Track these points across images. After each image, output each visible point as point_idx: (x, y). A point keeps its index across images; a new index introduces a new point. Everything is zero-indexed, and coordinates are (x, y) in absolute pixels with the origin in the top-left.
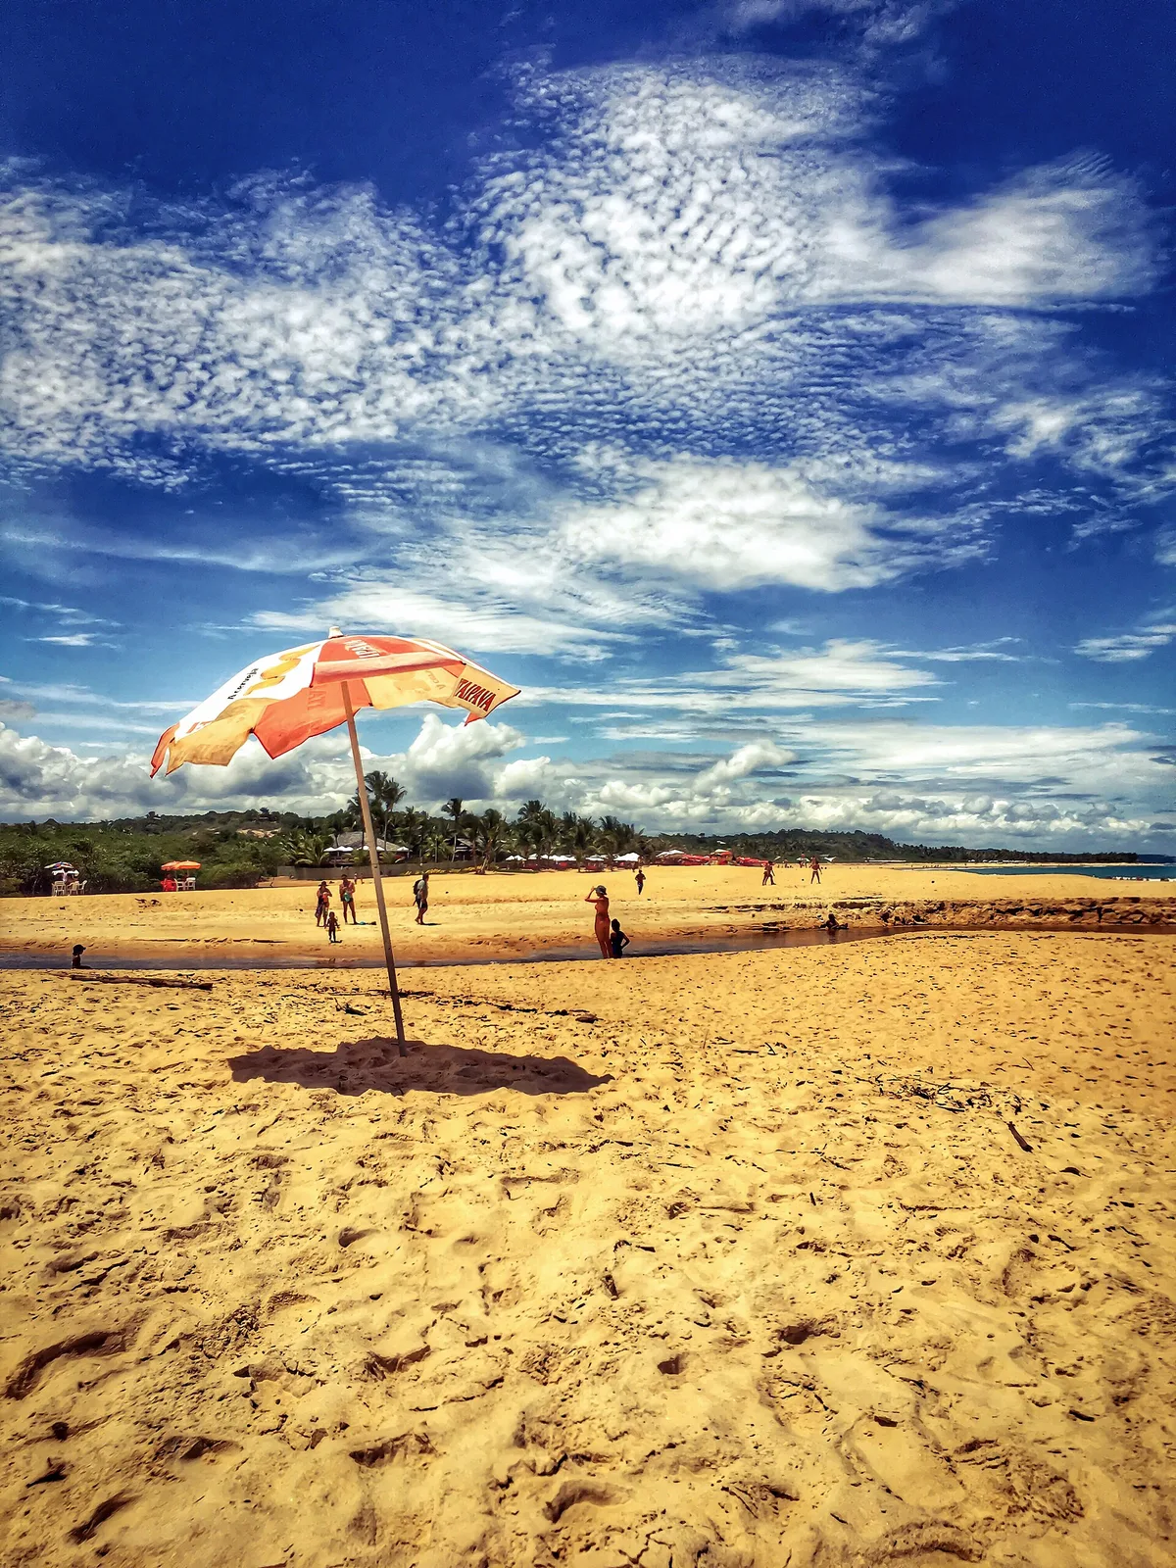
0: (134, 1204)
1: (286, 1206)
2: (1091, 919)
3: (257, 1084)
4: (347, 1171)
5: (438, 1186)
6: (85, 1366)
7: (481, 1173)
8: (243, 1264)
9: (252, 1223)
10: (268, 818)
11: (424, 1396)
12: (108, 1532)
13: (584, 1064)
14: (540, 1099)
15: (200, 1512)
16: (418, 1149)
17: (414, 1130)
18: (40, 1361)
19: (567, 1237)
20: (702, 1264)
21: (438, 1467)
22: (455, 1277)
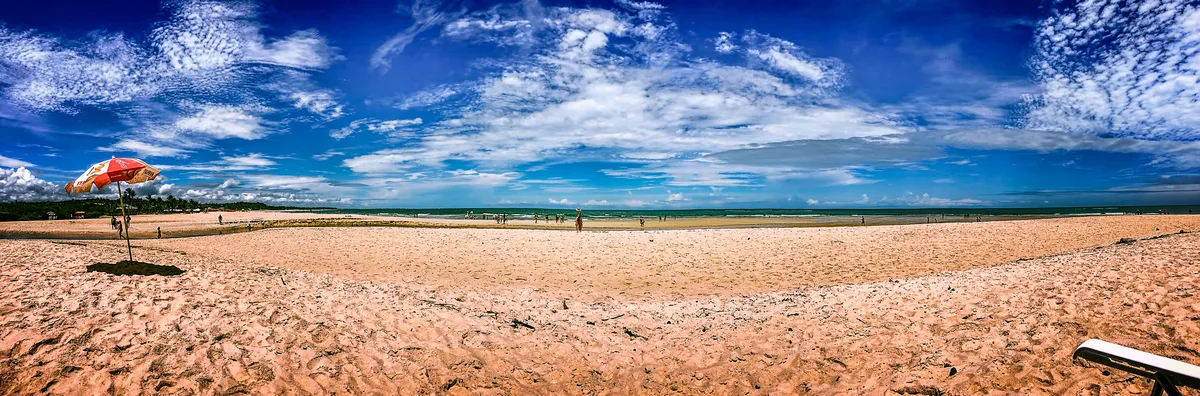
0: (63, 304)
1: (98, 306)
2: (313, 224)
3: (95, 272)
4: (115, 297)
5: (137, 301)
6: (48, 347)
7: (149, 298)
8: (88, 321)
9: (91, 311)
10: (101, 200)
11: (129, 357)
12: (50, 390)
13: (180, 267)
14: (166, 277)
15: (72, 386)
16: (134, 291)
17: (133, 286)
18: (38, 345)
19: (169, 315)
20: (200, 321)
21: (131, 376)
22: (139, 326)
